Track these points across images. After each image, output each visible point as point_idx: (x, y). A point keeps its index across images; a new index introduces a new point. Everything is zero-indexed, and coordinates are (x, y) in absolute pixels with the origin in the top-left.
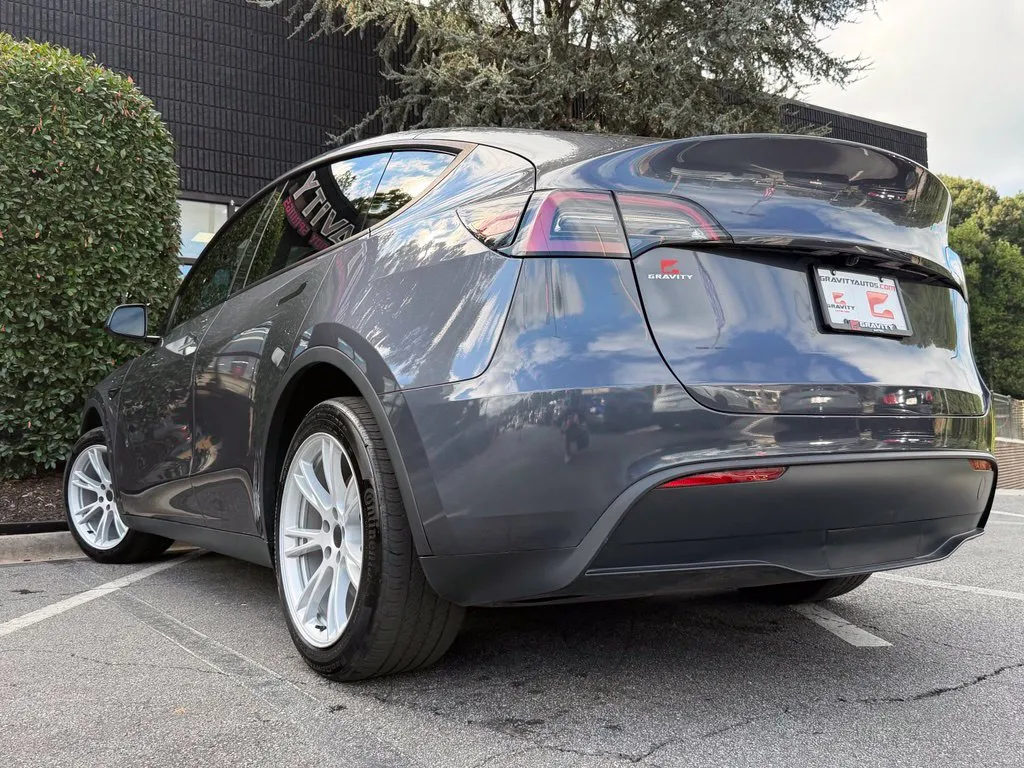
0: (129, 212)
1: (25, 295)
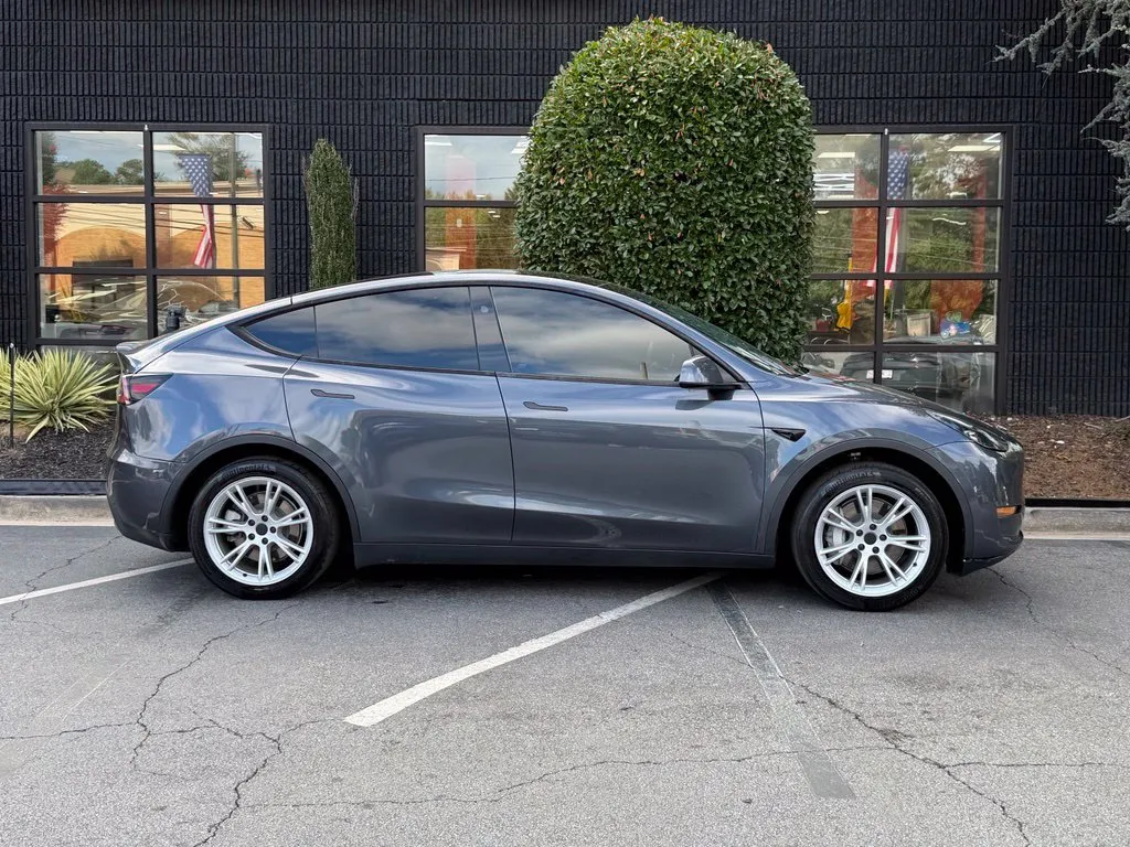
0: (760, 202)
1: (669, 289)
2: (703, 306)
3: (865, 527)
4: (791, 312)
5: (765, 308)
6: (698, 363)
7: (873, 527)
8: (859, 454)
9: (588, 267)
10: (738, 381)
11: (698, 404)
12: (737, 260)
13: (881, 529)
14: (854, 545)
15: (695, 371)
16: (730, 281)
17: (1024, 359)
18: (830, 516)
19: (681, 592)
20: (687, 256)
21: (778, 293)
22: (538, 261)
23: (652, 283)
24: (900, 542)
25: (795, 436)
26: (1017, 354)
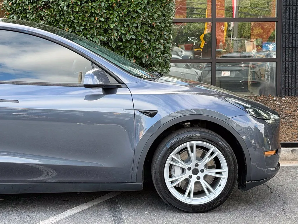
1: (91, 28)
2: (111, 38)
3: (192, 165)
4: (162, 41)
5: (147, 39)
6: (95, 73)
7: (197, 165)
8: (189, 123)
9: (44, 16)
10: (120, 83)
11: (96, 97)
12: (130, 12)
13: (201, 166)
14: (186, 176)
15: (93, 77)
16: (126, 24)
17: (290, 65)
18: (173, 160)
19: (91, 206)
20: (100, 9)
21: (153, 30)
22: (14, 12)
23: (81, 25)
24: (212, 173)
25: (152, 114)
26: (287, 63)
